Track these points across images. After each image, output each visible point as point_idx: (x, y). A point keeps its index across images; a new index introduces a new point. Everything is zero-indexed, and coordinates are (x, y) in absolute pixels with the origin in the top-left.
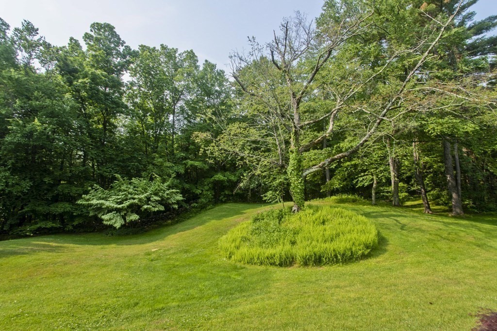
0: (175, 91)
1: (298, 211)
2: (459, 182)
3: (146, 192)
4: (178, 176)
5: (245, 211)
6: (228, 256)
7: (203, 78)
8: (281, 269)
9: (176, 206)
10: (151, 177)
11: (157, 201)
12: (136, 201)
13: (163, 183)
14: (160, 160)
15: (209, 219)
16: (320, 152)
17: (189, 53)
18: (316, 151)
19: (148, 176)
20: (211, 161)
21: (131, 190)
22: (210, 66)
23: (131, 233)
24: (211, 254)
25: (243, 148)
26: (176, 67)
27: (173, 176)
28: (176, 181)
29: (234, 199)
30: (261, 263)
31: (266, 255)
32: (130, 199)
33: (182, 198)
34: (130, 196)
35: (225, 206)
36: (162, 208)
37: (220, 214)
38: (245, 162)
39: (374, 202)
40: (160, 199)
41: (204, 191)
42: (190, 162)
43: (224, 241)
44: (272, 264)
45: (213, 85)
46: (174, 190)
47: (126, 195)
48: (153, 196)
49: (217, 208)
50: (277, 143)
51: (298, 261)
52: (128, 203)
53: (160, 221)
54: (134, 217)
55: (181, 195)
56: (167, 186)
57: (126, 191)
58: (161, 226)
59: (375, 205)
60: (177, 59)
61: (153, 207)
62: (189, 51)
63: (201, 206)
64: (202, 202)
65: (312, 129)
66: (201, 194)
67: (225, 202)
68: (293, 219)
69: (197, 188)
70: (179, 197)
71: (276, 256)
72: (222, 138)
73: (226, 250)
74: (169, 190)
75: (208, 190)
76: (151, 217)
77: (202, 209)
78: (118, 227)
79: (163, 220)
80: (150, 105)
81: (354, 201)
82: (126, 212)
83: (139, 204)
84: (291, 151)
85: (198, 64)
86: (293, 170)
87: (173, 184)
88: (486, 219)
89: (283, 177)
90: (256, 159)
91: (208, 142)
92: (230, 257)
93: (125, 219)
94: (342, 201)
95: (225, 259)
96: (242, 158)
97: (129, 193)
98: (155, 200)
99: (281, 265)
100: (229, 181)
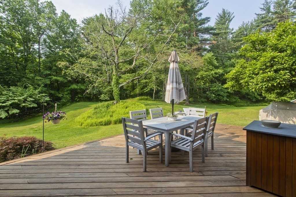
0: (39, 28)
1: (116, 103)
2: (189, 90)
3: (23, 96)
4: (46, 86)
5: (90, 106)
6: (80, 125)
7: (61, 22)
8: (105, 126)
9: (45, 104)
10: (25, 86)
11: (31, 101)
12: (16, 101)
13: (35, 90)
14: (32, 75)
15: (68, 111)
16: (130, 75)
17: (49, 3)
18: (128, 74)
19: (22, 85)
20: (69, 79)
21: (11, 94)
22: (65, 15)
23: (12, 122)
24: (71, 125)
25: (88, 72)
26: (39, 12)
27: (42, 86)
28: (44, 89)
29: (84, 100)
30: (97, 125)
31: (99, 121)
32: (11, 100)
33: (49, 99)
34: (10, 98)
35: (78, 104)
36: (36, 105)
37: (75, 108)
38: (90, 79)
39: (154, 99)
40: (34, 100)
41: (65, 95)
42: (54, 78)
43: (78, 119)
44: (102, 125)
45: (68, 28)
46: (43, 94)
47: (7, 98)
48: (28, 98)
49: (73, 105)
50: (107, 70)
51: (112, 123)
52: (11, 102)
53: (33, 114)
54: (16, 111)
55: (48, 97)
56: (38, 92)
57: (7, 95)
58: (34, 117)
59: (154, 100)
60: (39, 6)
61: (29, 104)
62: (49, 1)
63: (63, 104)
64: (63, 102)
65: (127, 63)
66: (62, 97)
67: (79, 101)
68: (113, 107)
69: (59, 93)
70: (47, 99)
71: (103, 121)
72: (76, 65)
73: (79, 122)
74: (39, 94)
75: (67, 95)
76: (26, 112)
77: (63, 106)
78: (3, 117)
79: (35, 113)
80: (17, 35)
81: (147, 99)
82: (9, 108)
83: (19, 103)
84: (113, 75)
85: (56, 12)
86: (114, 84)
87: (42, 90)
88: (196, 106)
89: (109, 87)
90: (95, 78)
91: (67, 68)
92: (81, 125)
93: (8, 113)
94: (141, 99)
95: (79, 126)
96: (88, 77)
97: (10, 96)
98: (31, 100)
99: (105, 125)
100: (81, 89)
